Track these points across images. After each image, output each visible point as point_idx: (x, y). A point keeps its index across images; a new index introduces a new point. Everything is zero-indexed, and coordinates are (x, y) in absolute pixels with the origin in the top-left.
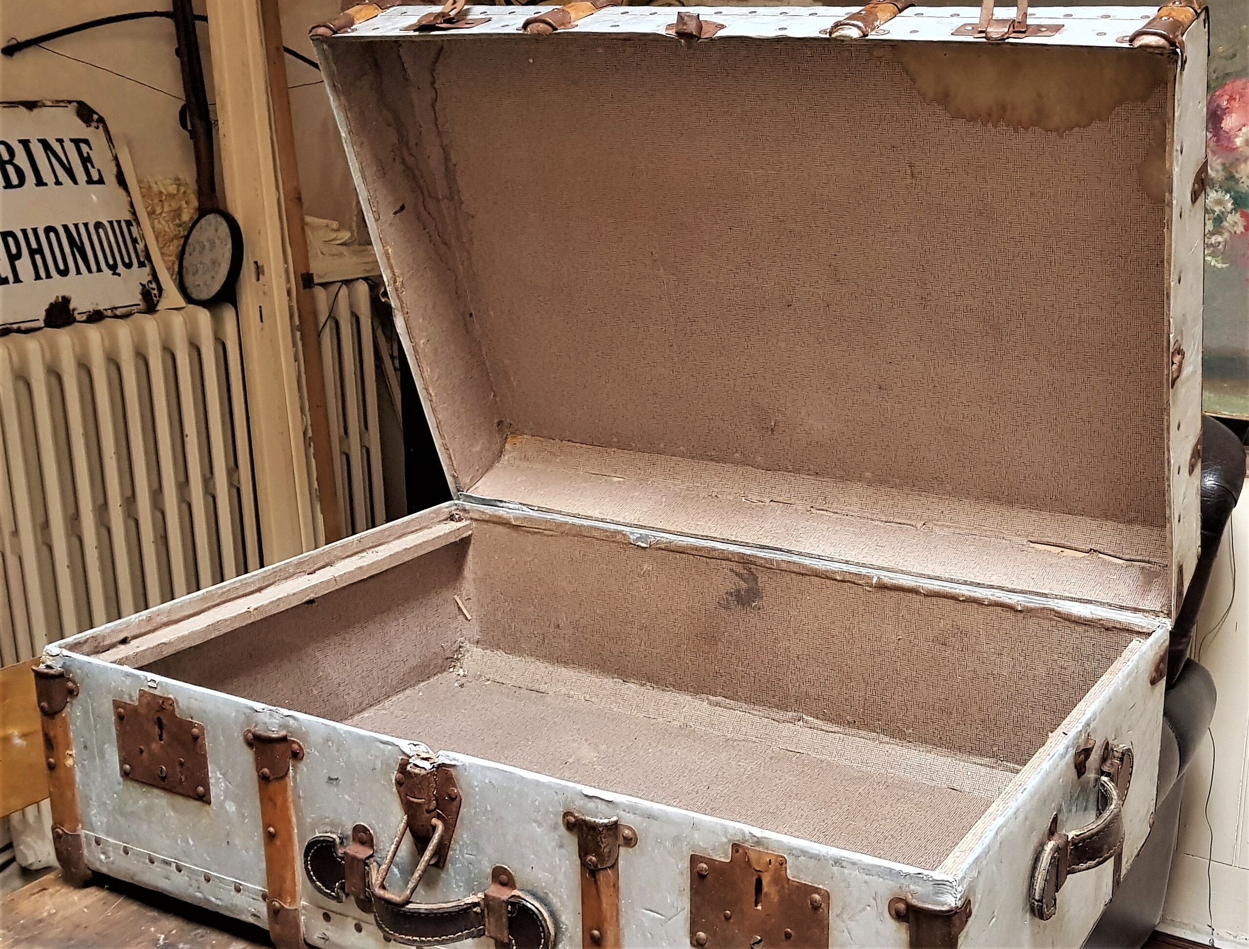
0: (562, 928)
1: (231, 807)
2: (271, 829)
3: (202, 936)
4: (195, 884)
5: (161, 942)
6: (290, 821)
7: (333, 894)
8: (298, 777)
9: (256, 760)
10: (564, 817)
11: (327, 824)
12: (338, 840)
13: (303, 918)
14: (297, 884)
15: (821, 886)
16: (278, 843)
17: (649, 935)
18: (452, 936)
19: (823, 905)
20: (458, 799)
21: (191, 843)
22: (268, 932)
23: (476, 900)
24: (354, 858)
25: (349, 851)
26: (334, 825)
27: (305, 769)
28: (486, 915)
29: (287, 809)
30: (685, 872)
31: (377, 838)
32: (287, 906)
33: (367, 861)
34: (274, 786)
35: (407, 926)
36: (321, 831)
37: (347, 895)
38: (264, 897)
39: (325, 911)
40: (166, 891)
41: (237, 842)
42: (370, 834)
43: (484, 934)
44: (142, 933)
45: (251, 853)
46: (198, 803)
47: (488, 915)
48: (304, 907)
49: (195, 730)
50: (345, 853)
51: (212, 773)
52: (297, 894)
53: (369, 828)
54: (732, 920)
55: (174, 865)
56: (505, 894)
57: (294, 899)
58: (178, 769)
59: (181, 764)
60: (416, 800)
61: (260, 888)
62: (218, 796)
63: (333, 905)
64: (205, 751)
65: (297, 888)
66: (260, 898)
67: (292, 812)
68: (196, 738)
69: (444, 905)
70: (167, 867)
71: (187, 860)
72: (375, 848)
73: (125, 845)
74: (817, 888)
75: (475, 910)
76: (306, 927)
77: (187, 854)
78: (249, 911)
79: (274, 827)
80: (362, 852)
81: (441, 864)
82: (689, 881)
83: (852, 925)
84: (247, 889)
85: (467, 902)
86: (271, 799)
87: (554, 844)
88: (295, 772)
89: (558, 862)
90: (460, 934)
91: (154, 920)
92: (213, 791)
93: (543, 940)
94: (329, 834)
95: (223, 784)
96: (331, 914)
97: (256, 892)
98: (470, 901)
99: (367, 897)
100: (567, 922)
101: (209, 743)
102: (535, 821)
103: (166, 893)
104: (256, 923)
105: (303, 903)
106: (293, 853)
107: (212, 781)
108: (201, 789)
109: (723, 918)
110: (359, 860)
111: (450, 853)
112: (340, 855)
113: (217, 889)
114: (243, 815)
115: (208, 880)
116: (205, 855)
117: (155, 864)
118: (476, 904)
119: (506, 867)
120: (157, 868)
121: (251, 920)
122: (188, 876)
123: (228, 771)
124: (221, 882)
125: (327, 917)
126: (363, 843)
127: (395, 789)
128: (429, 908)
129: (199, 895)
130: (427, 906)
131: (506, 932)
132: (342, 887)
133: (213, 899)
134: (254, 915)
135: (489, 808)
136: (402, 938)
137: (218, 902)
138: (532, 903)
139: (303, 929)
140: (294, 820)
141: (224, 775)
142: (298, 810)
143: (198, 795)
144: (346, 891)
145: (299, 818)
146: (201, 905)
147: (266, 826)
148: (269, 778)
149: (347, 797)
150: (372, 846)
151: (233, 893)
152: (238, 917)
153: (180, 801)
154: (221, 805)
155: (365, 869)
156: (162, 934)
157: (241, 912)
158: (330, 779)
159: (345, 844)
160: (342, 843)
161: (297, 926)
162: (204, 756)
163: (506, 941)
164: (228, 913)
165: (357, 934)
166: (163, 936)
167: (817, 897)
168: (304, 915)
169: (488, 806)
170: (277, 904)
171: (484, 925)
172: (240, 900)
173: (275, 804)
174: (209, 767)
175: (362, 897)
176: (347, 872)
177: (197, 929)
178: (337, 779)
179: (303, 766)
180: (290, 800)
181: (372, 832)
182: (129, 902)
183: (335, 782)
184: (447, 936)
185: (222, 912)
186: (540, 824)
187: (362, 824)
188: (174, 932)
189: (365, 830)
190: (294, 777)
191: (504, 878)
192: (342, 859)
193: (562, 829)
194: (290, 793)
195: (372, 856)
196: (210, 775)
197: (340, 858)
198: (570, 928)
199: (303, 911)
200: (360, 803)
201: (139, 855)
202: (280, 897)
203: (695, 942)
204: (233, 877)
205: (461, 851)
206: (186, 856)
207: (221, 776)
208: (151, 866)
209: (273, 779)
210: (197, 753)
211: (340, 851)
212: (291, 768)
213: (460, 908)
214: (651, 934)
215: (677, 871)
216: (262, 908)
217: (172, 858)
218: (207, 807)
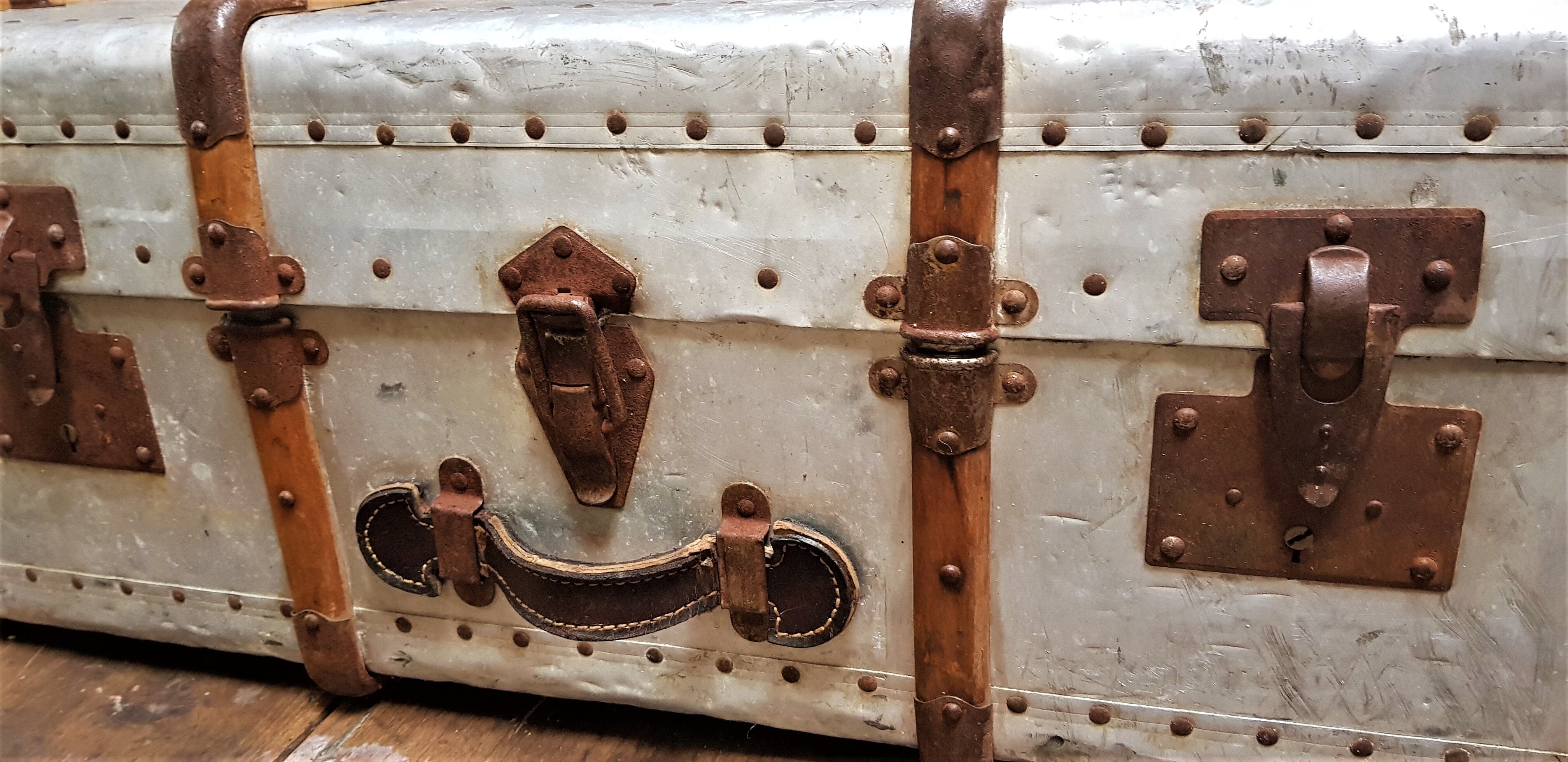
0: (866, 572)
1: (202, 472)
2: (286, 494)
3: (184, 688)
4: (158, 609)
5: (118, 707)
6: (316, 475)
7: (418, 584)
8: (322, 397)
9: (240, 376)
10: (872, 372)
11: (387, 469)
12: (416, 492)
13: (359, 633)
14: (343, 579)
15: (1463, 407)
16: (303, 516)
17: (1054, 559)
18: (671, 614)
19: (1466, 442)
20: (647, 377)
21: (140, 543)
22: (300, 666)
23: (707, 546)
24: (452, 517)
25: (439, 507)
26: (401, 468)
27: (334, 380)
28: (721, 571)
29: (310, 454)
30: (1141, 430)
31: (488, 476)
32: (331, 619)
33: (478, 516)
34: (279, 419)
35: (591, 607)
36: (377, 483)
37: (443, 581)
38: (286, 611)
39: (399, 616)
40: (110, 627)
41: (222, 529)
42: (474, 471)
43: (718, 603)
44: (82, 699)
45: (251, 543)
46: (141, 478)
47: (726, 570)
48: (360, 616)
49: (116, 350)
50: (433, 511)
51: (159, 421)
52: (346, 595)
53: (470, 462)
54: (1242, 505)
55: (117, 586)
56: (755, 530)
57: (341, 607)
58: (96, 424)
59: (101, 415)
60: (571, 390)
61: (276, 598)
62: (175, 456)
63: (416, 602)
64: (140, 382)
65: (344, 586)
66: (279, 613)
67: (319, 458)
68: (119, 363)
69: (655, 561)
70: (107, 591)
71: (137, 572)
72: (485, 494)
73: (28, 567)
74: (1455, 411)
75: (704, 563)
76: (367, 645)
77: (137, 564)
78: (261, 637)
79: (290, 490)
80: (464, 505)
81: (619, 499)
82: (1150, 446)
83: (1522, 468)
84: (254, 603)
85: (692, 551)
86: (277, 441)
87: (851, 426)
88: (314, 387)
89: (858, 457)
90: (683, 608)
91: (99, 677)
92: (167, 450)
93: (838, 600)
94: (398, 485)
95: (182, 435)
96: (410, 619)
97: (268, 605)
98: (697, 549)
99: (483, 578)
100: (876, 561)
101: (145, 368)
102: (809, 391)
103: (110, 632)
104: (276, 654)
105: (357, 609)
106: (329, 529)
107: (160, 433)
108: (143, 450)
109: (1223, 503)
110: (461, 518)
111: (636, 478)
112: (424, 516)
113: (199, 613)
114: (228, 482)
115: (180, 598)
116: (169, 560)
117: (85, 588)
118: (705, 554)
119: (751, 484)
120: (88, 594)
121: (267, 651)
122: (144, 599)
123: (187, 410)
124: (204, 599)
125: (404, 625)
126: (461, 489)
127: (516, 384)
128: (631, 568)
129: (168, 625)
130: (626, 567)
131: (762, 595)
132: (434, 571)
133: (194, 628)
134: (270, 642)
135: (712, 383)
136: (583, 631)
137: (204, 632)
138: (814, 538)
139: (362, 651)
140: (324, 471)
141: (181, 418)
142: (329, 454)
143: (139, 461)
144: (441, 575)
145: (331, 468)
146: (174, 641)
147: (274, 491)
148: (269, 403)
149: (421, 415)
150: (478, 492)
151: (229, 613)
152: (242, 650)
153: (108, 479)
154: (185, 472)
155: (475, 531)
156: (117, 694)
157: (246, 640)
158: (385, 388)
159: (428, 496)
160: (422, 496)
161: (351, 646)
162: (140, 393)
163: (763, 610)
164: (223, 647)
165: (464, 644)
166: (119, 698)
167: (1450, 428)
168: (362, 627)
169: (711, 379)
170: (313, 618)
171: (719, 590)
172: (239, 622)
173: (287, 448)
174: (153, 411)
175: (473, 579)
176: (439, 541)
177: (173, 678)
178: (399, 385)
179: (329, 374)
180: (312, 438)
181: (476, 467)
182: (52, 653)
183: (395, 393)
184: (662, 615)
185: (210, 646)
186: (820, 395)
187: (456, 457)
188: (136, 688)
189: (462, 466)
190: (315, 399)
191: (747, 504)
192: (428, 521)
193: (870, 396)
194: (310, 427)
195: (481, 508)
196: (156, 423)
197: (423, 520)
198: (883, 569)
199: (360, 623)
200: (450, 421)
201: (55, 579)
202: (317, 604)
203: (1157, 557)
204: (225, 588)
205: (656, 471)
206: (136, 567)
207: (176, 422)
208: (79, 593)
209: (279, 405)
210: (126, 390)
211: (424, 510)
212: (306, 382)
213: (684, 561)
214: (1056, 556)
215: (1123, 431)
216: (286, 630)
217: (111, 574)
218: (158, 480)
